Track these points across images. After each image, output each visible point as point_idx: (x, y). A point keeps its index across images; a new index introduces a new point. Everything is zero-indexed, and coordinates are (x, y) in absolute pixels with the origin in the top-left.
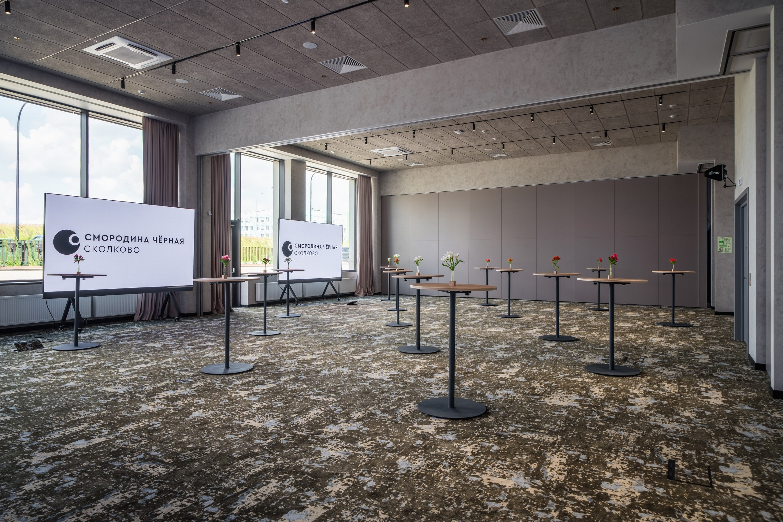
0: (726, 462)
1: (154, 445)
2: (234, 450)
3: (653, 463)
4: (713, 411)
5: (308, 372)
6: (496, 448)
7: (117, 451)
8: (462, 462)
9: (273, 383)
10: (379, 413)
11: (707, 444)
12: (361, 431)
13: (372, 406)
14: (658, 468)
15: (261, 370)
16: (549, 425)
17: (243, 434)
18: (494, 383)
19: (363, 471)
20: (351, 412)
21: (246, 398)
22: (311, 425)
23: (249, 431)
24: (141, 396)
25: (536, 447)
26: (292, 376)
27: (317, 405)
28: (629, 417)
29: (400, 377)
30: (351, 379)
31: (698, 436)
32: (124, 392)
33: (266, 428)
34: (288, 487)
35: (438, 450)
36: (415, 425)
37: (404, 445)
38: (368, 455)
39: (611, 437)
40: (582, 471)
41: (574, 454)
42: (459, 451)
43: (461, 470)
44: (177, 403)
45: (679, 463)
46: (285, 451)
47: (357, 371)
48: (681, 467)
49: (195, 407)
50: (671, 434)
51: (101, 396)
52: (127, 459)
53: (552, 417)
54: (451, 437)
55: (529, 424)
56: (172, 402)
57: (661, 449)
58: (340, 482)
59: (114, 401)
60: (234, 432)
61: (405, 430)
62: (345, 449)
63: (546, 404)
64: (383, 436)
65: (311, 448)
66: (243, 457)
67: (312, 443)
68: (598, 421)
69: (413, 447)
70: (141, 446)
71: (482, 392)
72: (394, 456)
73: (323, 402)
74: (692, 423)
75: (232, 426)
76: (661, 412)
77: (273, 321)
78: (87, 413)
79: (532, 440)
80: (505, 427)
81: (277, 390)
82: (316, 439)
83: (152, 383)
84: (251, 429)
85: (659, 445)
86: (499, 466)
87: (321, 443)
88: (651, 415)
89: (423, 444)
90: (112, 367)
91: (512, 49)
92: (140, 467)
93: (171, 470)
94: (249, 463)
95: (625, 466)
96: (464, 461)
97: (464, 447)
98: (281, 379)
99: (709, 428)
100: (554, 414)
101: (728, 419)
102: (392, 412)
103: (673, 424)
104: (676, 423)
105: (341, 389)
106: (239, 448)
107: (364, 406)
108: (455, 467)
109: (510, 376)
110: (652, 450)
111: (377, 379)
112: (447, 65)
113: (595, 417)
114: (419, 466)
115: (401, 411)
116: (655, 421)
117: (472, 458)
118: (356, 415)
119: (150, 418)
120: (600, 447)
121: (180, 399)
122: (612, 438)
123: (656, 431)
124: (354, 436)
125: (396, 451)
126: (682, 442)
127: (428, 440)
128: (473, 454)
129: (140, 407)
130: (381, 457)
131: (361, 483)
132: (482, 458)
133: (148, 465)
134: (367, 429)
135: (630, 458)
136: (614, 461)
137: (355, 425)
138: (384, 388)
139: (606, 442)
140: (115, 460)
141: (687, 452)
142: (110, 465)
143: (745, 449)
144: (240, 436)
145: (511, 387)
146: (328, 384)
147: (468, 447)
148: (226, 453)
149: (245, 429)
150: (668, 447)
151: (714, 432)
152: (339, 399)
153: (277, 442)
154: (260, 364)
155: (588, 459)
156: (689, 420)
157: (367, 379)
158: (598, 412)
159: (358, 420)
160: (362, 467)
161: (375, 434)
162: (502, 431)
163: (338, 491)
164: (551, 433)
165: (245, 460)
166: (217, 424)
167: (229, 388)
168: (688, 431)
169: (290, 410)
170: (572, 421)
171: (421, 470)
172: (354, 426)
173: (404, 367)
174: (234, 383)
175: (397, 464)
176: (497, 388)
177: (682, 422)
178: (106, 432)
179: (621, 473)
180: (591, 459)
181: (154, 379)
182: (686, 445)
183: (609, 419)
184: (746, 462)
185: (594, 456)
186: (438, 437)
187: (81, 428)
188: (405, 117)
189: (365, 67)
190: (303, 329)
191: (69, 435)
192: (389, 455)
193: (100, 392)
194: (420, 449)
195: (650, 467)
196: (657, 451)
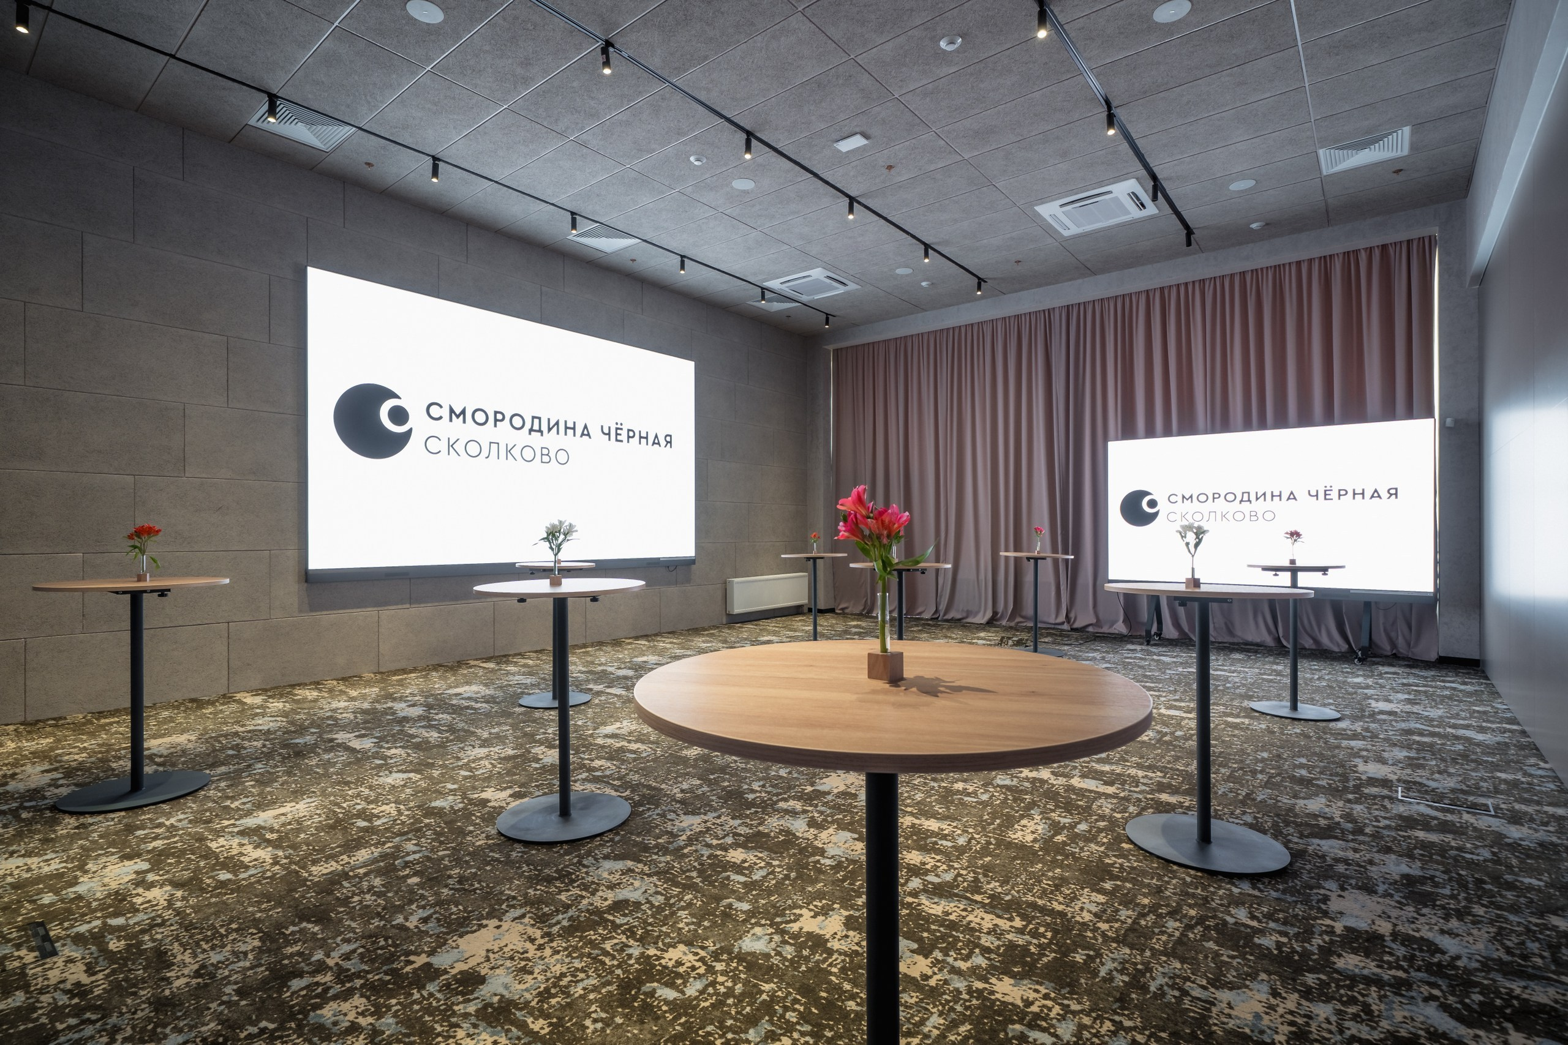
3: (89, 931)
14: (72, 926)
45: (30, 957)
48: (23, 952)
57: (90, 970)
85: (100, 976)
110: (111, 956)
196: (96, 958)
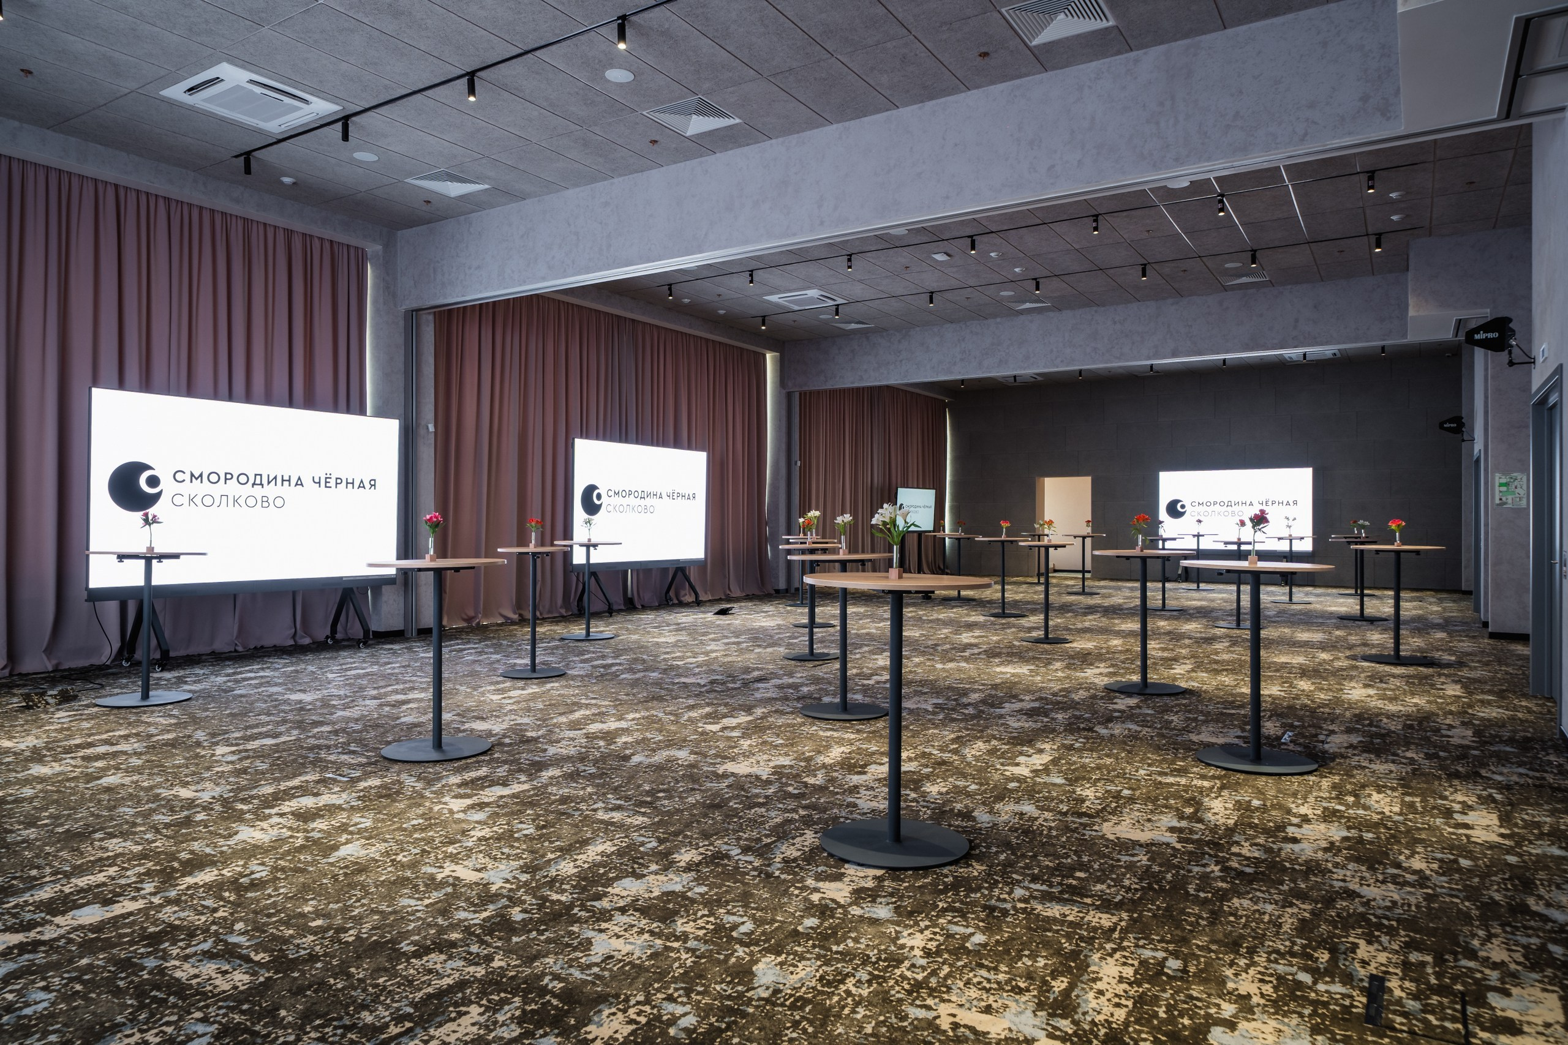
0: (1503, 983)
1: (241, 919)
2: (404, 935)
3: (1333, 982)
4: (1478, 859)
5: (604, 758)
6: (979, 938)
7: (160, 932)
8: (898, 972)
9: (525, 782)
10: (735, 852)
11: (1461, 939)
12: (689, 894)
13: (723, 837)
14: (1344, 996)
15: (507, 752)
16: (1104, 887)
17: (436, 895)
18: (995, 786)
19: (676, 990)
20: (676, 849)
21: (461, 816)
22: (584, 879)
23: (450, 890)
24: (245, 808)
25: (1069, 936)
26: (568, 768)
27: (606, 832)
28: (1284, 870)
29: (794, 772)
30: (692, 774)
31: (1440, 918)
32: (213, 798)
33: (488, 884)
34: (501, 1026)
35: (849, 941)
36: (810, 882)
37: (777, 928)
38: (693, 951)
39: (1241, 917)
40: (1167, 1000)
41: (1154, 958)
42: (895, 944)
43: (893, 992)
44: (312, 825)
45: (1393, 984)
46: (515, 939)
47: (706, 757)
48: (1398, 993)
49: (351, 833)
50: (1379, 912)
51: (164, 806)
52: (175, 952)
53: (1113, 866)
54: (883, 911)
55: (1060, 884)
56: (305, 822)
57: (1355, 947)
58: (620, 1014)
59: (187, 817)
60: (417, 891)
61: (786, 893)
62: (646, 936)
63: (1103, 837)
64: (734, 907)
65: (574, 933)
66: (423, 951)
67: (578, 920)
68: (1215, 879)
69: (796, 933)
70: (214, 923)
71: (966, 806)
72: (752, 954)
73: (620, 826)
74: (1428, 887)
75: (417, 877)
76: (1358, 860)
77: (557, 647)
78: (123, 844)
79: (1062, 923)
80: (1007, 889)
81: (529, 797)
82: (588, 911)
83: (275, 779)
84: (454, 885)
85: (1351, 939)
86: (979, 983)
87: (598, 920)
88: (1336, 865)
89: (818, 927)
90: (205, 744)
91: (1045, 75)
92: (196, 971)
93: (262, 979)
94: (430, 965)
95: (1268, 989)
96: (903, 969)
97: (909, 935)
98: (544, 773)
99: (1468, 899)
100: (1119, 860)
101: (1511, 879)
102: (764, 851)
103: (1384, 887)
104: (1391, 887)
105: (665, 798)
106: (417, 930)
107: (706, 835)
108: (880, 984)
109: (1032, 771)
110: (1333, 951)
111: (746, 776)
112: (908, 113)
113: (1208, 870)
114: (802, 979)
115: (784, 848)
116: (1344, 881)
117: (923, 962)
118: (685, 856)
119: (249, 859)
120: (1213, 942)
121: (322, 816)
122: (1243, 920)
123: (1344, 904)
124: (671, 906)
125: (757, 944)
126: (1402, 933)
127: (832, 917)
128: (927, 953)
129: (236, 833)
130: (722, 957)
131: (665, 1018)
132: (944, 963)
133: (215, 967)
134: (703, 889)
135: (1281, 969)
136: (1244, 974)
137: (678, 879)
138: (757, 796)
139: (1230, 928)
140: (149, 954)
141: (1414, 957)
142: (136, 964)
143: (1550, 952)
144: (427, 902)
145: (1031, 797)
146: (639, 786)
147: (918, 935)
148: (387, 942)
149: (443, 884)
150: (1369, 943)
151: (1478, 908)
152: (656, 820)
153: (503, 916)
154: (507, 741)
155: (1185, 971)
156: (1422, 879)
157: (725, 776)
158: (1216, 856)
159: (688, 868)
160: (675, 980)
161: (718, 901)
162: (999, 899)
163: (611, 1037)
164: (1107, 905)
165: (425, 959)
166: (386, 874)
167: (432, 792)
168: (1418, 906)
169: (546, 844)
170: (1157, 878)
171: (804, 989)
172: (676, 883)
173: (807, 749)
174: (444, 782)
175: (753, 974)
176: (1000, 798)
177: (1406, 883)
178: (149, 887)
179: (1259, 1005)
180: (1192, 969)
181: (281, 770)
182: (1413, 939)
183: (1240, 874)
184: (1550, 984)
185: (1199, 963)
186: (856, 911)
187: (101, 878)
188: (822, 223)
189: (738, 121)
190: (612, 665)
191: (71, 893)
192: (741, 951)
193: (164, 799)
194: (811, 938)
195: (1327, 992)
196: (1345, 953)
